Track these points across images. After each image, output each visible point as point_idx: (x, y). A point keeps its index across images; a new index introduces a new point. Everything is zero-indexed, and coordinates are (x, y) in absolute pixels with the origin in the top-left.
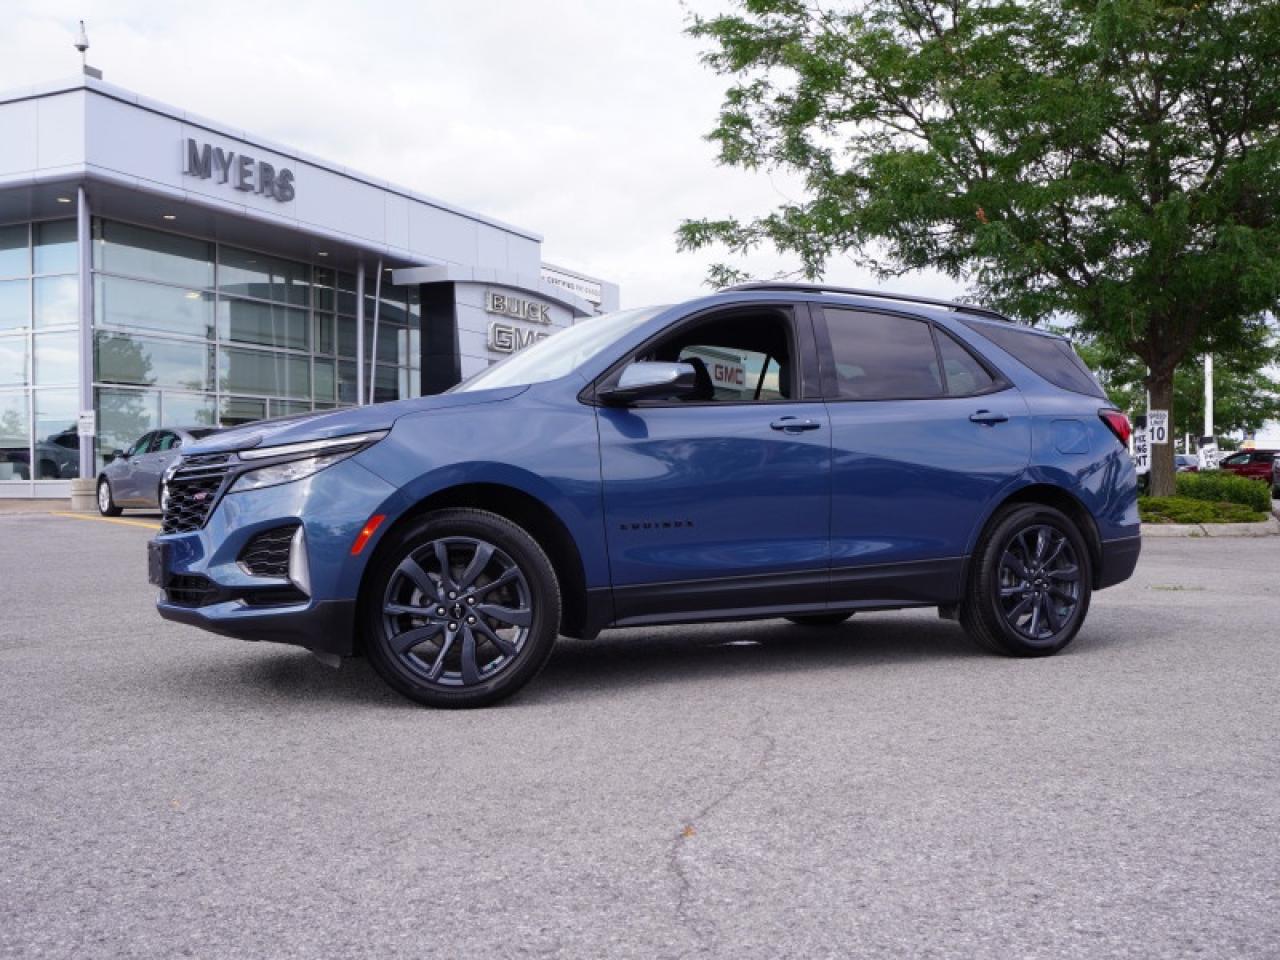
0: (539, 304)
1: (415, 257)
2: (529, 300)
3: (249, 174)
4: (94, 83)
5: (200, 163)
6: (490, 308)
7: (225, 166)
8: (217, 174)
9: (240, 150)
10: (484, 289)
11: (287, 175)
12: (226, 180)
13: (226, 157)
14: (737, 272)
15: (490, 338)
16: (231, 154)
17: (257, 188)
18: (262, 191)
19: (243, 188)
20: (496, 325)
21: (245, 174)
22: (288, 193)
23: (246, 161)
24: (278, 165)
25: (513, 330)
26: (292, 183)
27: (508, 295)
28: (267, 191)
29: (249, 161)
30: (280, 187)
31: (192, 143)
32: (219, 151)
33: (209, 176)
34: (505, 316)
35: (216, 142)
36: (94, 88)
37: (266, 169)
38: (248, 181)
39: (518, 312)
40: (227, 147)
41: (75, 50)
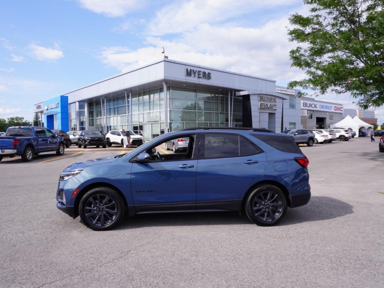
0: (273, 97)
1: (241, 89)
2: (270, 97)
3: (200, 74)
4: (166, 59)
5: (189, 73)
6: (259, 100)
7: (195, 73)
8: (193, 75)
9: (198, 69)
10: (258, 95)
11: (209, 74)
12: (195, 76)
13: (195, 71)
14: (304, 93)
15: (260, 107)
16: (196, 71)
17: (202, 77)
18: (203, 78)
19: (199, 77)
20: (261, 104)
21: (199, 74)
22: (209, 78)
23: (199, 72)
24: (207, 72)
25: (265, 105)
26: (211, 75)
27: (264, 96)
28: (204, 77)
29: (201, 72)
30: (207, 76)
31: (187, 70)
32: (193, 70)
33: (191, 76)
34: (264, 101)
35: (192, 68)
36: (166, 60)
37: (204, 73)
38: (200, 76)
39: (267, 100)
40: (195, 69)
41: (162, 53)
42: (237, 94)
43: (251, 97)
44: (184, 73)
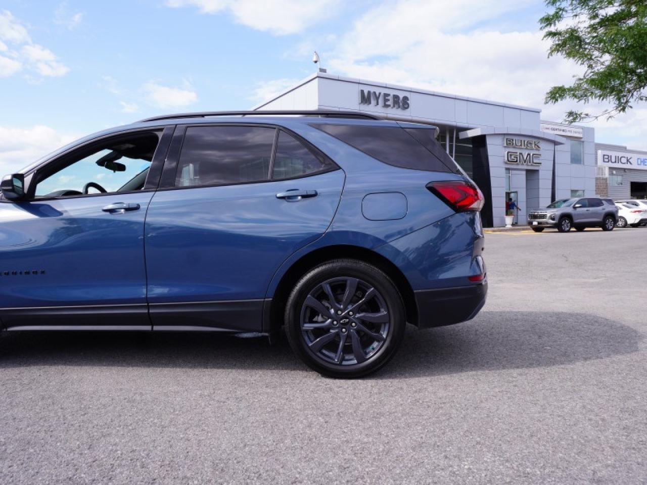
0: (534, 140)
1: (470, 126)
2: (527, 140)
3: (388, 100)
4: (323, 74)
5: (365, 99)
6: (505, 145)
7: (377, 98)
8: (373, 102)
9: (384, 91)
10: (503, 136)
11: (406, 98)
12: (378, 104)
13: (377, 94)
14: (581, 114)
15: (506, 159)
16: (380, 94)
17: (392, 105)
18: (394, 106)
19: (386, 106)
20: (508, 153)
21: (386, 100)
22: (406, 106)
23: (386, 95)
24: (401, 95)
25: (518, 154)
26: (408, 102)
27: (514, 138)
28: (396, 106)
29: (389, 95)
30: (404, 103)
31: (362, 92)
32: (375, 93)
33: (370, 103)
34: (514, 147)
35: (372, 89)
36: (323, 76)
37: (396, 97)
38: (388, 103)
39: (521, 145)
40: (377, 90)
41: (314, 63)
42: (462, 135)
43: (489, 141)
44: (357, 98)
